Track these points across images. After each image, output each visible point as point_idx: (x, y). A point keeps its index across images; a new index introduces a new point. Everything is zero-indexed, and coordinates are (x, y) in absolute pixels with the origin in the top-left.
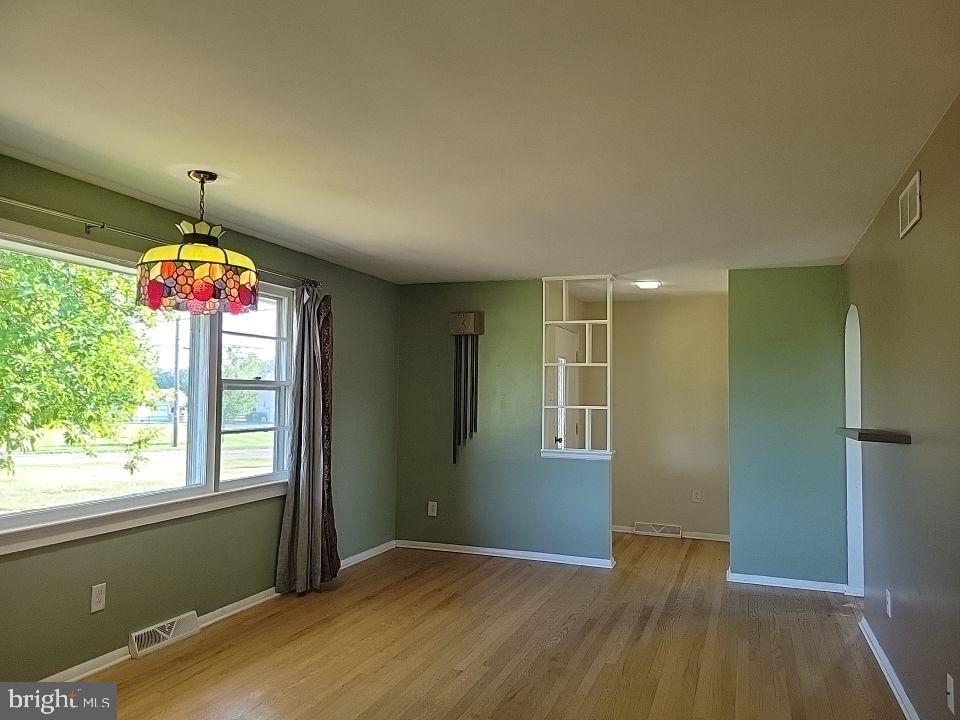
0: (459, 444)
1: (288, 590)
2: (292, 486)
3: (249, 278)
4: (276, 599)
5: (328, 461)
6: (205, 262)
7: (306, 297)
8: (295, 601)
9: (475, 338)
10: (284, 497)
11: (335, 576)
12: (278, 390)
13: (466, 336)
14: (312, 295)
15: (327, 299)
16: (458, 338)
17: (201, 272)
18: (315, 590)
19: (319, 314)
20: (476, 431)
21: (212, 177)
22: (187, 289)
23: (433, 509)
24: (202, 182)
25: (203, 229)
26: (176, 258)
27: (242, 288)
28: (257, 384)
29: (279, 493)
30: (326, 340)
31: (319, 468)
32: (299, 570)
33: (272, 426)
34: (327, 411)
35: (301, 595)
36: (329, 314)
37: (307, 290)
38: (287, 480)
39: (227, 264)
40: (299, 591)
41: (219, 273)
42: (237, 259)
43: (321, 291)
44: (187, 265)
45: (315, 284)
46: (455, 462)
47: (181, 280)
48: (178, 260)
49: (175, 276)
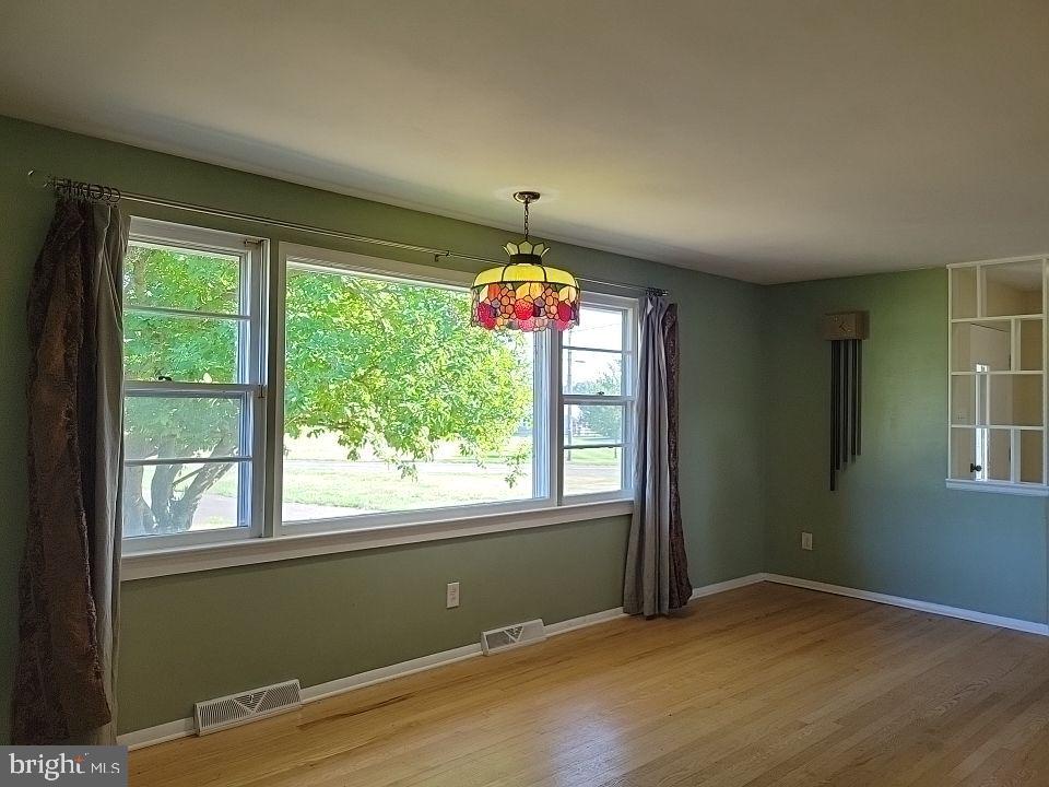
0: (838, 468)
1: (636, 612)
2: (637, 504)
3: (568, 295)
4: (623, 619)
5: (674, 479)
6: (525, 282)
7: (650, 307)
8: (644, 623)
9: (857, 343)
10: (630, 516)
11: (685, 604)
12: (624, 404)
13: (846, 342)
14: (656, 305)
15: (672, 307)
16: (836, 344)
17: (521, 292)
18: (664, 615)
19: (664, 324)
20: (859, 453)
21: (536, 196)
22: (510, 309)
23: (807, 540)
24: (527, 203)
25: (526, 249)
26: (500, 280)
27: (561, 305)
28: (599, 399)
29: (626, 511)
30: (672, 351)
31: (666, 488)
32: (646, 593)
33: (619, 442)
34: (673, 427)
35: (650, 618)
36: (674, 324)
37: (651, 300)
38: (632, 499)
39: (546, 282)
40: (646, 614)
41: (537, 291)
42: (556, 276)
43: (666, 299)
44: (509, 286)
45: (659, 293)
46: (832, 488)
47: (505, 301)
48: (502, 282)
49: (500, 297)
